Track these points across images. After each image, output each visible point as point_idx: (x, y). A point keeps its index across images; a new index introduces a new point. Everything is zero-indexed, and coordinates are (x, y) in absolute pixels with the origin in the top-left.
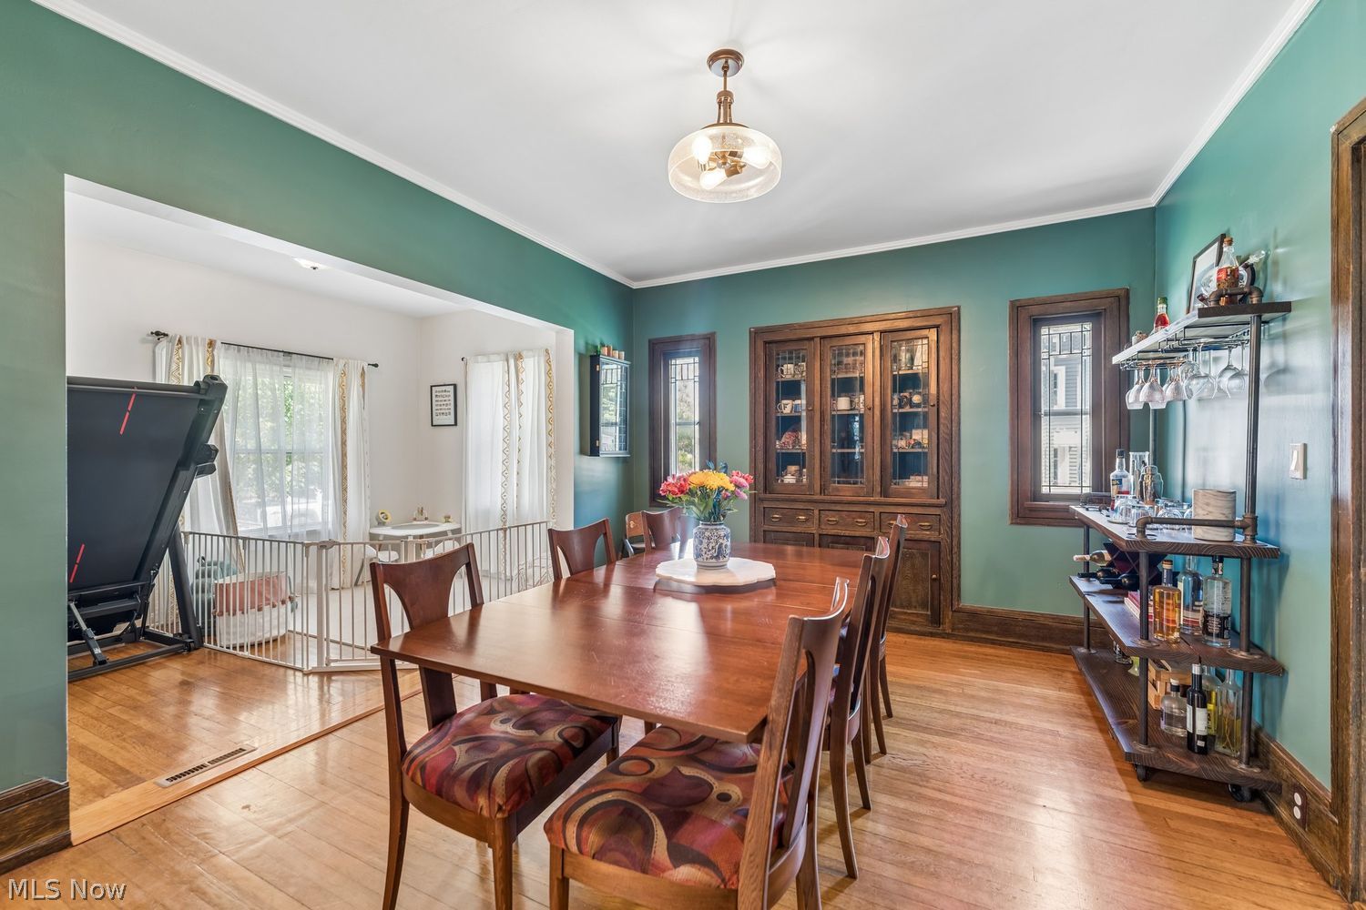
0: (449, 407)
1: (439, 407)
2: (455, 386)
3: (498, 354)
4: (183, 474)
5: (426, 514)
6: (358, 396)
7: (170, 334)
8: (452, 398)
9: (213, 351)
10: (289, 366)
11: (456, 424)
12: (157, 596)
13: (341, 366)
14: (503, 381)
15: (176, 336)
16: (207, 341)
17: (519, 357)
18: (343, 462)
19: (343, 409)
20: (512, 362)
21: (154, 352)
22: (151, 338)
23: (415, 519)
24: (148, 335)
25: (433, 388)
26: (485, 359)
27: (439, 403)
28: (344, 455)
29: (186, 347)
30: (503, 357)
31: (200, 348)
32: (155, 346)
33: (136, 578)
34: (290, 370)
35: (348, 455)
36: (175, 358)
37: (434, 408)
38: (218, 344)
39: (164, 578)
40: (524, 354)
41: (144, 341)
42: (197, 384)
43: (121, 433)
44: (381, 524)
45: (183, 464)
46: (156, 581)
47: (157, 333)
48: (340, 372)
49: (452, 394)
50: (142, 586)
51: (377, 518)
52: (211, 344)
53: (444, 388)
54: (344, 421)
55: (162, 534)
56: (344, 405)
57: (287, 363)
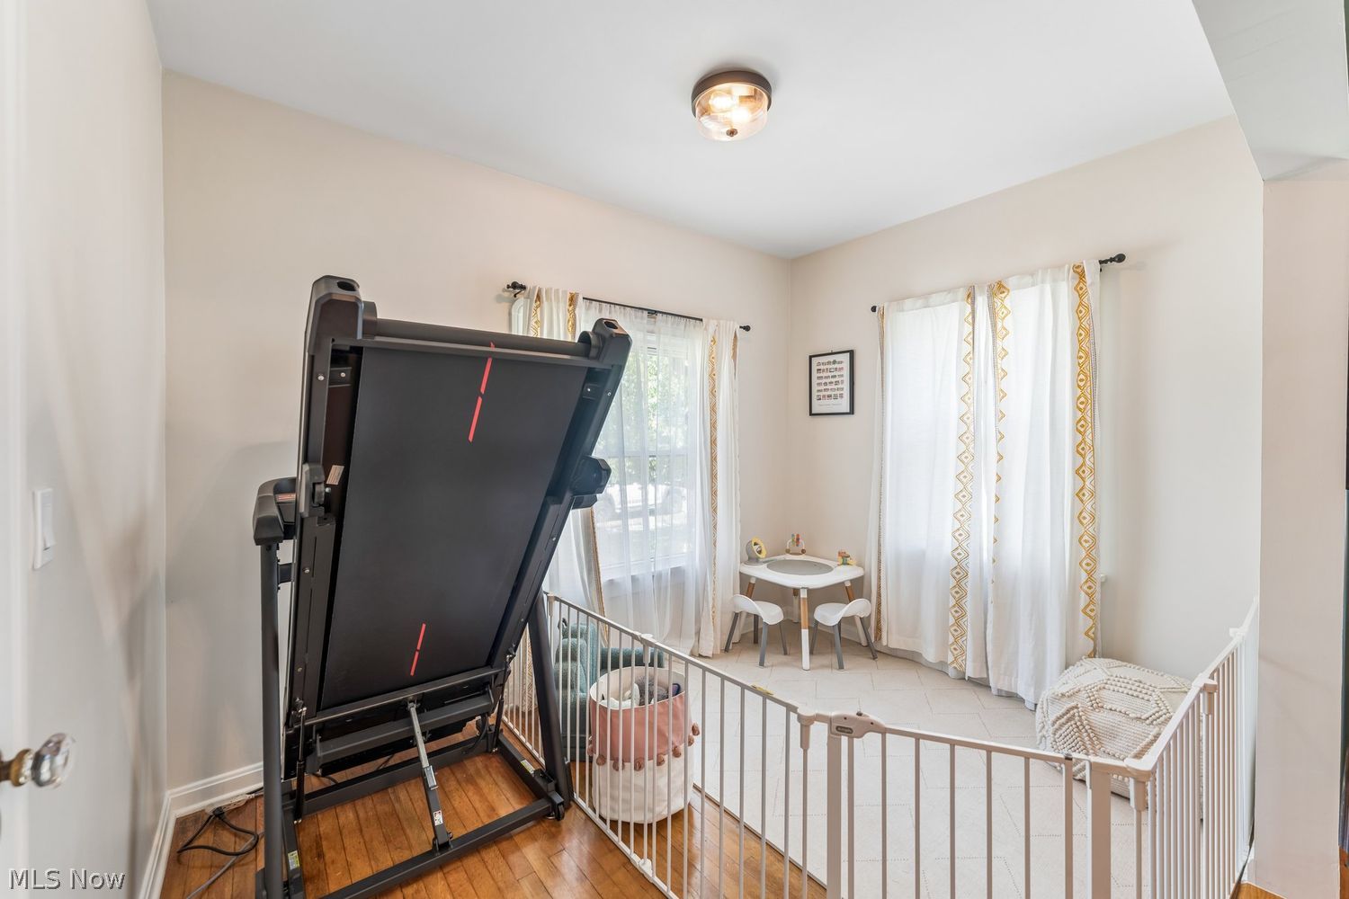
0: (840, 386)
1: (823, 387)
2: (852, 353)
3: (950, 290)
4: (553, 510)
5: (803, 545)
6: (730, 373)
7: (529, 285)
8: (846, 373)
9: (574, 310)
10: (652, 332)
11: (852, 412)
12: (511, 690)
13: (711, 330)
14: (960, 333)
15: (535, 287)
16: (569, 296)
17: (999, 288)
18: (712, 470)
19: (713, 393)
20: (982, 301)
21: (510, 314)
22: (506, 294)
23: (788, 551)
24: (504, 290)
25: (815, 360)
26: (920, 302)
27: (824, 381)
28: (713, 459)
29: (545, 304)
30: (962, 293)
31: (561, 305)
32: (511, 306)
33: (489, 663)
34: (653, 338)
35: (718, 459)
36: (533, 323)
37: (815, 388)
38: (580, 298)
39: (521, 662)
40: (1011, 283)
41: (499, 299)
42: (585, 337)
43: (471, 439)
44: (752, 559)
45: (555, 492)
46: (511, 665)
47: (515, 286)
48: (710, 338)
49: (846, 365)
50: (496, 676)
51: (749, 550)
52: (573, 300)
53: (831, 358)
54: (713, 409)
55: (522, 605)
56: (714, 387)
57: (651, 327)
